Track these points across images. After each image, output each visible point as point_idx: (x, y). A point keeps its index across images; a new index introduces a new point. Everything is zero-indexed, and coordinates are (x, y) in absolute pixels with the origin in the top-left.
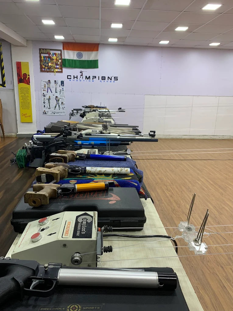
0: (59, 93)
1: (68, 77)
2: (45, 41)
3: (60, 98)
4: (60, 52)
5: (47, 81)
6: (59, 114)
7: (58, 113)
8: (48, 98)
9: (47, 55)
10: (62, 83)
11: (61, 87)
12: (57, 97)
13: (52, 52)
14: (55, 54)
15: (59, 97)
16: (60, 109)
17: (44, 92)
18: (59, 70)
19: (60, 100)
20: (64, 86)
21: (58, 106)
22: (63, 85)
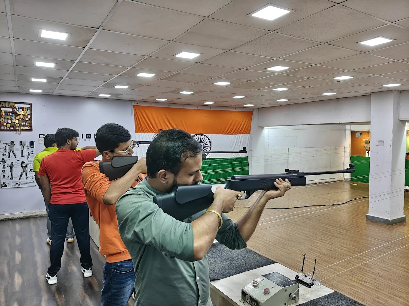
0: (26, 157)
1: (40, 136)
2: (7, 93)
3: (28, 164)
4: (28, 106)
5: (9, 142)
6: (27, 185)
7: (24, 184)
8: (10, 164)
9: (11, 110)
10: (32, 144)
11: (30, 150)
12: (24, 162)
13: (17, 106)
14: (23, 109)
15: (26, 162)
16: (28, 178)
17: (4, 157)
18: (27, 128)
19: (28, 166)
20: (33, 148)
21: (24, 174)
22: (32, 146)
